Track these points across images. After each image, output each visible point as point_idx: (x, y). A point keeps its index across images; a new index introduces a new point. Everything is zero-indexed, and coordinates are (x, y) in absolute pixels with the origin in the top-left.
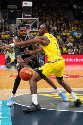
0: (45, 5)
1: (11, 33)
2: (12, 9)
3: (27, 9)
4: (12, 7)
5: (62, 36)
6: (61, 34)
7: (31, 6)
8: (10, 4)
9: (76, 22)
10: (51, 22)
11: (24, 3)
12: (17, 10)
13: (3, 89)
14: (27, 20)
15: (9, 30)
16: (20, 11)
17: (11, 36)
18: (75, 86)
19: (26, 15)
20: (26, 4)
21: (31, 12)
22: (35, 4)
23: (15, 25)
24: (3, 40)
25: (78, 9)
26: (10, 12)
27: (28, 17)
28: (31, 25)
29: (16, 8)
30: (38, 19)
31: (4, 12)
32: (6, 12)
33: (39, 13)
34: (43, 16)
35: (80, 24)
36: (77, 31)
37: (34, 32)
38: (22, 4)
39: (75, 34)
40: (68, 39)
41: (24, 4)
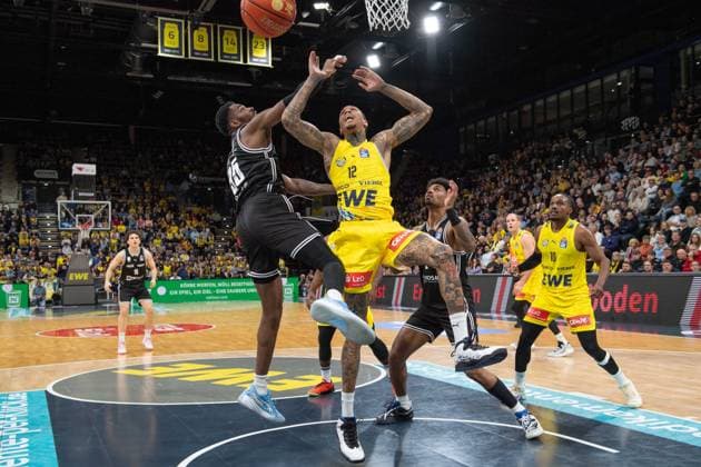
0: (124, 172)
1: (44, 232)
2: (46, 180)
3: (84, 181)
4: (46, 174)
5: (165, 241)
6: (163, 236)
7: (94, 173)
8: (41, 168)
9: (196, 210)
10: (141, 208)
11: (75, 166)
12: (58, 183)
13: (28, 364)
14: (84, 205)
15: (36, 227)
16: (67, 183)
17: (43, 240)
18: (197, 348)
19: (80, 194)
20: (80, 169)
21: (94, 186)
22: (102, 168)
23: (53, 215)
24: (24, 249)
25: (198, 183)
26: (40, 187)
27: (87, 197)
28: (93, 217)
29: (56, 176)
30: (110, 203)
31: (25, 186)
32: (31, 186)
33: (113, 190)
34: (120, 196)
35: (204, 215)
36: (199, 229)
37: (98, 232)
38: (71, 171)
39: (194, 235)
40: (179, 248)
41: (76, 169)
